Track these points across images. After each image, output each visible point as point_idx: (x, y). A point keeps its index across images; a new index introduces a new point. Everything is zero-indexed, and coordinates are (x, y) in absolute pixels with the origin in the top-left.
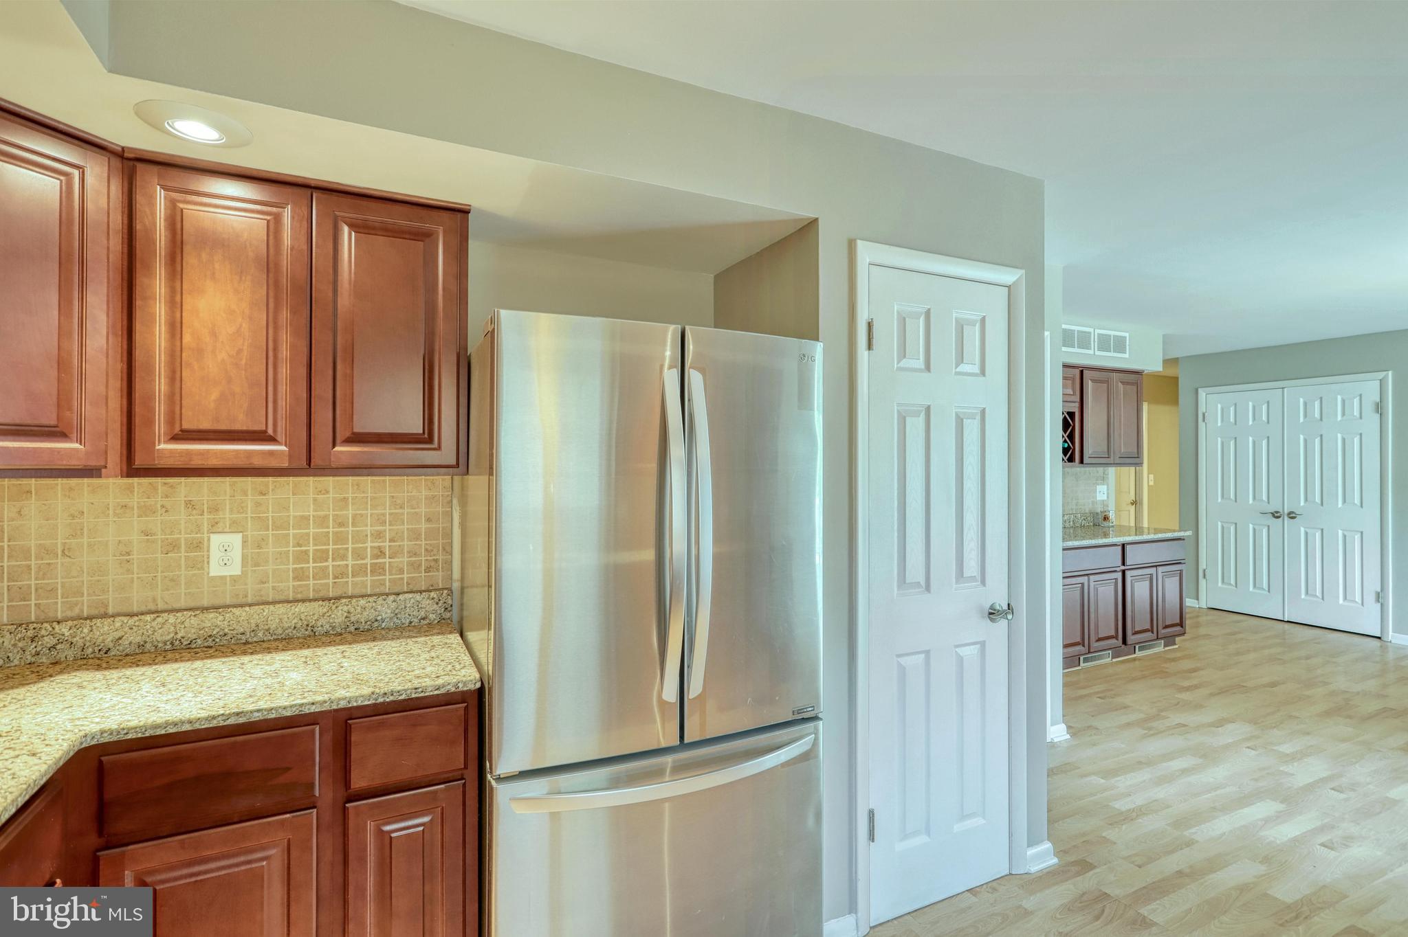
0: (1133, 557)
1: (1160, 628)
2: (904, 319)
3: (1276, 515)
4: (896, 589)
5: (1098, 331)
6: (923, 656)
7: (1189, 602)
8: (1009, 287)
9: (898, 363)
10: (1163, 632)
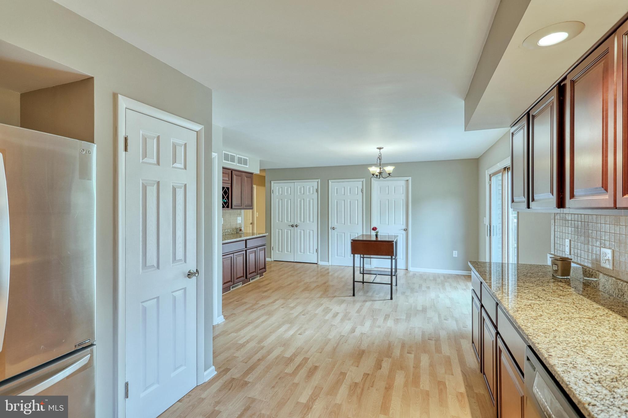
0: (250, 244)
1: (258, 270)
2: (146, 139)
3: (292, 226)
4: (141, 270)
5: (238, 156)
6: (156, 300)
7: (268, 259)
8: (197, 132)
9: (142, 159)
10: (259, 272)
